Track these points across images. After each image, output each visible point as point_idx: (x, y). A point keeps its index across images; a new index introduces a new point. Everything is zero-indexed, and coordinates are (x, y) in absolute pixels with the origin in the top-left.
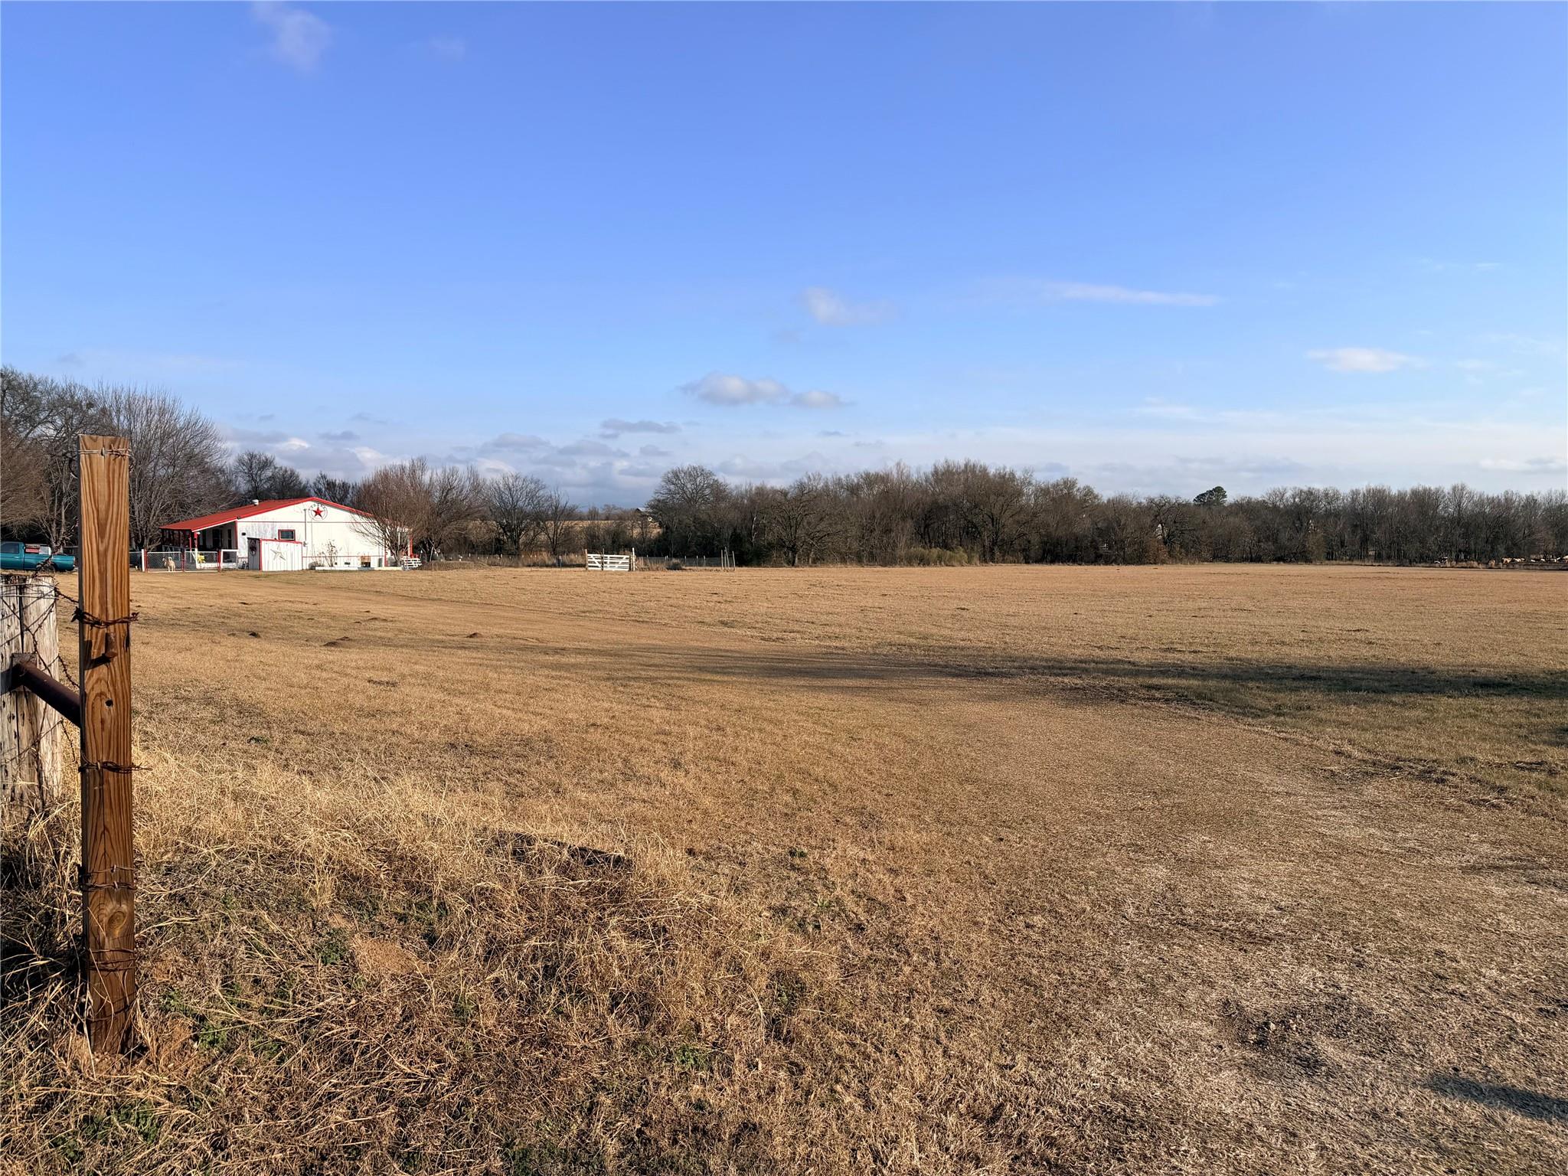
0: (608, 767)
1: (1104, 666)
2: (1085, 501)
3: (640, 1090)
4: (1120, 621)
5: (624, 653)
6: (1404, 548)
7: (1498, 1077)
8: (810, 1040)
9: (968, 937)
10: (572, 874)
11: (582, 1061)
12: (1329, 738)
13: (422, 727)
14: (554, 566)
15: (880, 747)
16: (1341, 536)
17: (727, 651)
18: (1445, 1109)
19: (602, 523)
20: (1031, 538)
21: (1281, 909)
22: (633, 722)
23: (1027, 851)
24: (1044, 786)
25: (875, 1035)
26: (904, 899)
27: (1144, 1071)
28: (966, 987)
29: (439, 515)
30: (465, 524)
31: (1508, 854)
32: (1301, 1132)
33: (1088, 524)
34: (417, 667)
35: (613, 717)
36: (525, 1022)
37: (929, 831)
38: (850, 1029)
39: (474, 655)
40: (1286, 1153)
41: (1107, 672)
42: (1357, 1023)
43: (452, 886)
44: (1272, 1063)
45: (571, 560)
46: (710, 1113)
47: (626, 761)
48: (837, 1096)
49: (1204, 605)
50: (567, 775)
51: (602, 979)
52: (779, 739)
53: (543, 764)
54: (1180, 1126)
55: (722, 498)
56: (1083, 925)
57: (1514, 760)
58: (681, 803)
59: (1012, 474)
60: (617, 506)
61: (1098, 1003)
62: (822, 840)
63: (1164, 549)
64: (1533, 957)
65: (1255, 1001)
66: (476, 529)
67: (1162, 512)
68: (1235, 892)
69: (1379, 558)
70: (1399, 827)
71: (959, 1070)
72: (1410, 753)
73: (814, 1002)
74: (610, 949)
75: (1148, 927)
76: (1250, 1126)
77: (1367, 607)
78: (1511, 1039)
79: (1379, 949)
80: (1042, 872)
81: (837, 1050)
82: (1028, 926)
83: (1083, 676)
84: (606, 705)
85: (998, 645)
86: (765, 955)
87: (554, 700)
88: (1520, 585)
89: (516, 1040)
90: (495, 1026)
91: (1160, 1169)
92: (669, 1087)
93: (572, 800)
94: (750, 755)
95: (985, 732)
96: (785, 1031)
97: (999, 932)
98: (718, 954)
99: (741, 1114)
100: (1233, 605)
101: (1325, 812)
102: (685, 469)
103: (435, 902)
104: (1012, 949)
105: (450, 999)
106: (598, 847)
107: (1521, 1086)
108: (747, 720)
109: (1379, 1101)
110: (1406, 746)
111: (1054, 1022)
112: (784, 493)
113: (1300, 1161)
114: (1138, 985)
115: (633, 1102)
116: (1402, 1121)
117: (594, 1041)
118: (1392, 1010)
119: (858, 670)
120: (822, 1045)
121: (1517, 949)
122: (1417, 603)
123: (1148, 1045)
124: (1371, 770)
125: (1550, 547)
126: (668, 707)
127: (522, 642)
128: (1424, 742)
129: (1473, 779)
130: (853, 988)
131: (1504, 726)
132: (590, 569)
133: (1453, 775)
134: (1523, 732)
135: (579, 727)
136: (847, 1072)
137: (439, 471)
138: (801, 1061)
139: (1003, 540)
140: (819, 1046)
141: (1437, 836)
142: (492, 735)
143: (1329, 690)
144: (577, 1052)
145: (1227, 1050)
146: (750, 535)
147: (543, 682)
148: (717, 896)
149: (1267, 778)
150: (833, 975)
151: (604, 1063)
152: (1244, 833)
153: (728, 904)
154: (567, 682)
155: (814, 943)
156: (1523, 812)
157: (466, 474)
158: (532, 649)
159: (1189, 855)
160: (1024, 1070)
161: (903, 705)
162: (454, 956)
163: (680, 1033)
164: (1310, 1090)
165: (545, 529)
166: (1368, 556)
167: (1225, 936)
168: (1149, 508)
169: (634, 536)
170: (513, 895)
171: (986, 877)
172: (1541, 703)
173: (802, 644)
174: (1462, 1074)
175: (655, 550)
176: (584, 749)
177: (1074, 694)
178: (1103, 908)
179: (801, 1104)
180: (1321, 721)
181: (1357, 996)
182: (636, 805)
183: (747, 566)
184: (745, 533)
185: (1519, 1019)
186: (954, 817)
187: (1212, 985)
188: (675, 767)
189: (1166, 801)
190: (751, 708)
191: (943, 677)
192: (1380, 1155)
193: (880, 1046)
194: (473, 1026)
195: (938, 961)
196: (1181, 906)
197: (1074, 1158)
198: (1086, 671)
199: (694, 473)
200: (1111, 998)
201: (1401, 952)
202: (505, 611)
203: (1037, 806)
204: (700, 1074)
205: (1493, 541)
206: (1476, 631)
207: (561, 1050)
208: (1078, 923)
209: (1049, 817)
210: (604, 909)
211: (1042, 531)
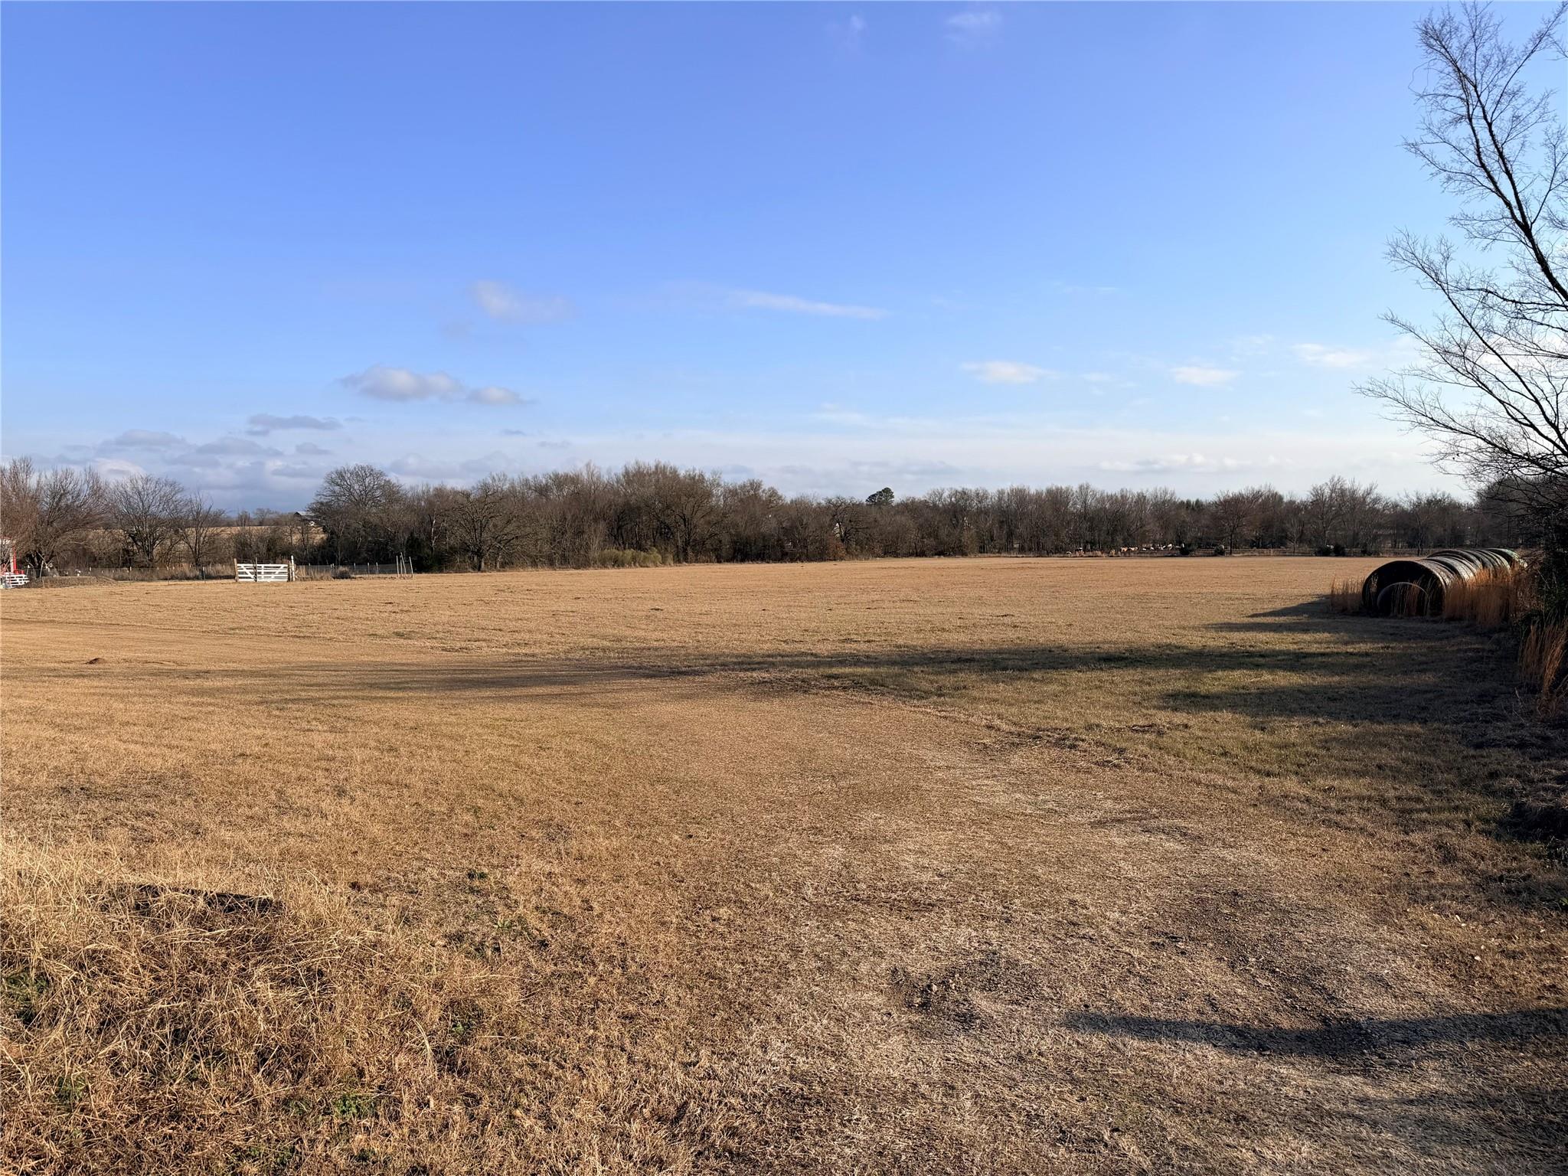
0: (259, 801)
1: (789, 659)
2: (770, 502)
3: (293, 1150)
4: (803, 615)
5: (281, 672)
6: (1042, 541)
7: (1120, 1008)
8: (488, 1068)
9: (656, 939)
10: (209, 924)
11: (221, 1129)
12: (981, 714)
13: (25, 770)
14: (196, 578)
15: (570, 754)
16: (990, 531)
17: (403, 664)
18: (1078, 1043)
19: (255, 529)
20: (721, 537)
21: (942, 876)
22: (289, 749)
23: (716, 845)
24: (732, 780)
25: (557, 1052)
26: (591, 908)
27: (820, 1048)
28: (652, 989)
29: (50, 523)
30: (84, 534)
31: (1127, 807)
32: (959, 1084)
33: (774, 524)
34: (21, 701)
35: (266, 745)
36: (150, 1096)
37: (618, 835)
38: (530, 1049)
39: (95, 684)
40: (945, 1106)
41: (792, 665)
42: (1006, 975)
43: (54, 953)
44: (935, 1023)
45: (218, 572)
46: (374, 1163)
47: (280, 793)
48: (516, 1121)
49: (877, 597)
50: (208, 813)
51: (246, 1036)
52: (460, 755)
53: (178, 803)
54: (852, 1096)
55: (395, 500)
56: (766, 911)
57: (1131, 724)
58: (345, 833)
59: (701, 475)
60: (273, 510)
61: (779, 987)
62: (506, 858)
63: (842, 546)
64: (1147, 897)
65: (920, 965)
66: (98, 539)
67: (839, 512)
68: (902, 864)
69: (1022, 550)
70: (1041, 791)
71: (643, 1074)
72: (1048, 723)
73: (492, 1028)
74: (255, 1002)
75: (826, 906)
76: (915, 1085)
77: (1012, 594)
78: (1130, 972)
79: (1024, 904)
80: (728, 864)
81: (516, 1074)
82: (714, 919)
83: (771, 670)
84: (259, 732)
85: (691, 643)
86: (438, 986)
87: (194, 730)
88: (1135, 571)
89: (139, 1117)
90: (111, 1107)
91: (834, 1140)
92: (327, 1142)
93: (214, 840)
94: (427, 775)
95: (677, 731)
96: (459, 1062)
97: (686, 929)
98: (384, 991)
99: (410, 1157)
100: (902, 596)
101: (979, 782)
102: (351, 469)
103: (33, 974)
104: (698, 944)
105: (52, 1082)
106: (241, 892)
107: (1137, 1013)
108: (424, 738)
109: (1024, 1044)
110: (1045, 718)
111: (737, 1012)
112: (467, 495)
113: (957, 1112)
114: (814, 964)
115: (284, 1165)
116: (1043, 1059)
117: (237, 1105)
118: (1034, 959)
119: (550, 676)
120: (500, 1071)
121: (1134, 892)
122: (1053, 589)
123: (825, 1022)
124: (1017, 740)
125: (1158, 537)
126: (333, 730)
127: (157, 666)
128: (1059, 713)
129: (1099, 744)
130: (535, 1007)
131: (1123, 695)
132: (240, 580)
133: (1083, 740)
134: (1138, 699)
135: (224, 758)
136: (527, 1095)
137: (49, 474)
138: (478, 1091)
139: (695, 540)
140: (498, 1072)
141: (1070, 796)
142: (114, 774)
143: (982, 671)
144: (215, 1121)
145: (895, 1016)
146: (429, 539)
147: (180, 710)
148: (383, 931)
149: (930, 755)
150: (513, 997)
151: (249, 1128)
152: (910, 807)
153: (395, 937)
154: (211, 708)
155: (492, 966)
156: (1138, 770)
157: (83, 476)
158: (168, 673)
159: (863, 833)
160: (708, 1064)
161: (595, 709)
162: (57, 1034)
163: (339, 1082)
164: (966, 1043)
165: (185, 537)
166: (1013, 549)
167: (894, 907)
168: (828, 508)
169: (294, 542)
170: (133, 954)
171: (675, 876)
172: (1151, 673)
173: (488, 653)
174: (1092, 1010)
175: (319, 558)
176: (230, 783)
177: (762, 687)
178: (785, 892)
179: (477, 1137)
180: (975, 700)
181: (1006, 950)
182: (291, 840)
183: (426, 572)
184: (423, 537)
185: (1136, 954)
186: (645, 819)
187: (881, 955)
188: (339, 795)
189: (842, 783)
190: (429, 725)
191: (636, 678)
192: (1024, 1095)
193: (563, 1063)
194: (82, 1110)
195: (624, 967)
196: (854, 881)
197: (755, 1144)
198: (773, 664)
199: (361, 474)
200: (791, 980)
201: (1042, 905)
202: (135, 631)
203: (725, 799)
204: (364, 1121)
205: (1112, 533)
206: (1101, 612)
207: (195, 1121)
208: (762, 909)
209: (737, 809)
210: (248, 959)
211: (733, 531)
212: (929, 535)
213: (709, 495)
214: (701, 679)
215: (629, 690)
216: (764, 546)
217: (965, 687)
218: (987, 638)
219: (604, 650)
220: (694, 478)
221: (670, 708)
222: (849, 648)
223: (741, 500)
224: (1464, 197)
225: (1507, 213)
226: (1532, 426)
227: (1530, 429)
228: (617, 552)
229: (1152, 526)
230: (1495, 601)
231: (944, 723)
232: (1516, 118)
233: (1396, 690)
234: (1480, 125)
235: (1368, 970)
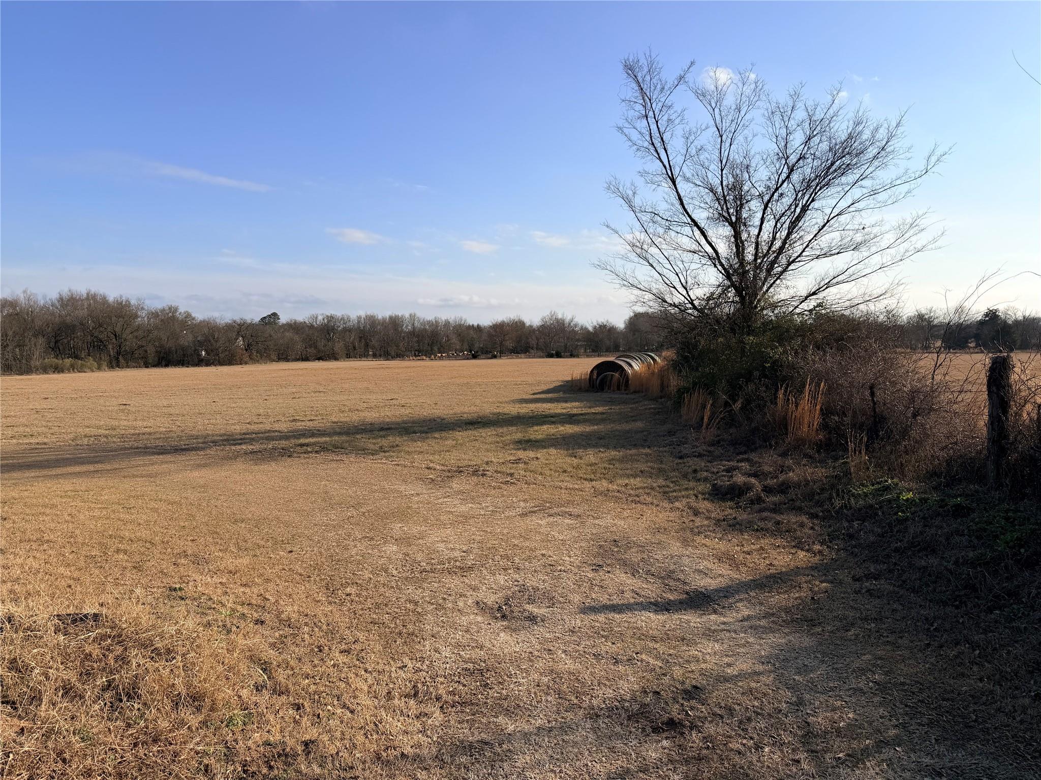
1: (262, 435)
2: (185, 322)
4: (248, 405)
6: (388, 350)
7: (599, 602)
12: (419, 461)
16: (353, 343)
18: (592, 620)
20: (147, 348)
21: (465, 552)
23: (311, 555)
26: (267, 599)
27: (468, 646)
31: (533, 504)
32: (552, 648)
33: (190, 338)
40: (553, 659)
41: (267, 439)
42: (536, 595)
44: (515, 624)
49: (294, 390)
54: (504, 664)
57: (507, 460)
59: (128, 301)
61: (421, 621)
63: (246, 355)
64: (575, 548)
65: (491, 599)
67: (240, 329)
68: (438, 549)
69: (375, 356)
70: (480, 501)
72: (463, 463)
76: (531, 653)
77: (387, 385)
78: (592, 584)
79: (520, 559)
83: (253, 443)
85: (175, 428)
91: (510, 685)
101: (442, 500)
107: (608, 602)
109: (569, 625)
110: (458, 460)
111: (407, 637)
113: (561, 660)
114: (432, 607)
116: (582, 630)
118: (545, 585)
119: (73, 458)
121: (567, 546)
124: (449, 474)
125: (458, 347)
128: (464, 456)
129: (497, 472)
131: (492, 443)
133: (487, 471)
134: (502, 445)
139: (125, 351)
143: (401, 435)
145: (493, 624)
149: (402, 488)
156: (526, 484)
159: (399, 536)
160: (413, 665)
161: (138, 479)
164: (540, 629)
166: (369, 355)
167: (450, 572)
168: (233, 327)
172: (500, 430)
174: (587, 604)
177: (255, 456)
180: (409, 452)
181: (528, 583)
185: (589, 575)
187: (465, 596)
191: (151, 456)
192: (586, 646)
197: (469, 696)
198: (252, 439)
200: (424, 616)
201: (529, 559)
203: (293, 528)
205: (431, 345)
206: (448, 395)
209: (306, 533)
211: (157, 344)
212: (311, 347)
213: (136, 316)
214: (202, 453)
215: (152, 464)
216: (184, 355)
217: (397, 446)
218: (388, 414)
219: (106, 437)
220: (121, 303)
221: (196, 474)
222: (299, 426)
223: (162, 320)
224: (643, 161)
225: (664, 171)
226: (674, 288)
227: (673, 289)
228: (56, 361)
229: (454, 340)
230: (656, 382)
231: (399, 468)
232: (669, 120)
233: (628, 432)
234: (652, 121)
235: (694, 568)
